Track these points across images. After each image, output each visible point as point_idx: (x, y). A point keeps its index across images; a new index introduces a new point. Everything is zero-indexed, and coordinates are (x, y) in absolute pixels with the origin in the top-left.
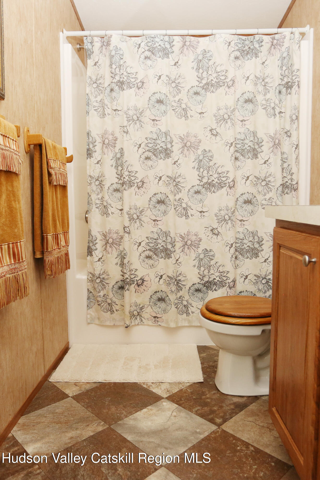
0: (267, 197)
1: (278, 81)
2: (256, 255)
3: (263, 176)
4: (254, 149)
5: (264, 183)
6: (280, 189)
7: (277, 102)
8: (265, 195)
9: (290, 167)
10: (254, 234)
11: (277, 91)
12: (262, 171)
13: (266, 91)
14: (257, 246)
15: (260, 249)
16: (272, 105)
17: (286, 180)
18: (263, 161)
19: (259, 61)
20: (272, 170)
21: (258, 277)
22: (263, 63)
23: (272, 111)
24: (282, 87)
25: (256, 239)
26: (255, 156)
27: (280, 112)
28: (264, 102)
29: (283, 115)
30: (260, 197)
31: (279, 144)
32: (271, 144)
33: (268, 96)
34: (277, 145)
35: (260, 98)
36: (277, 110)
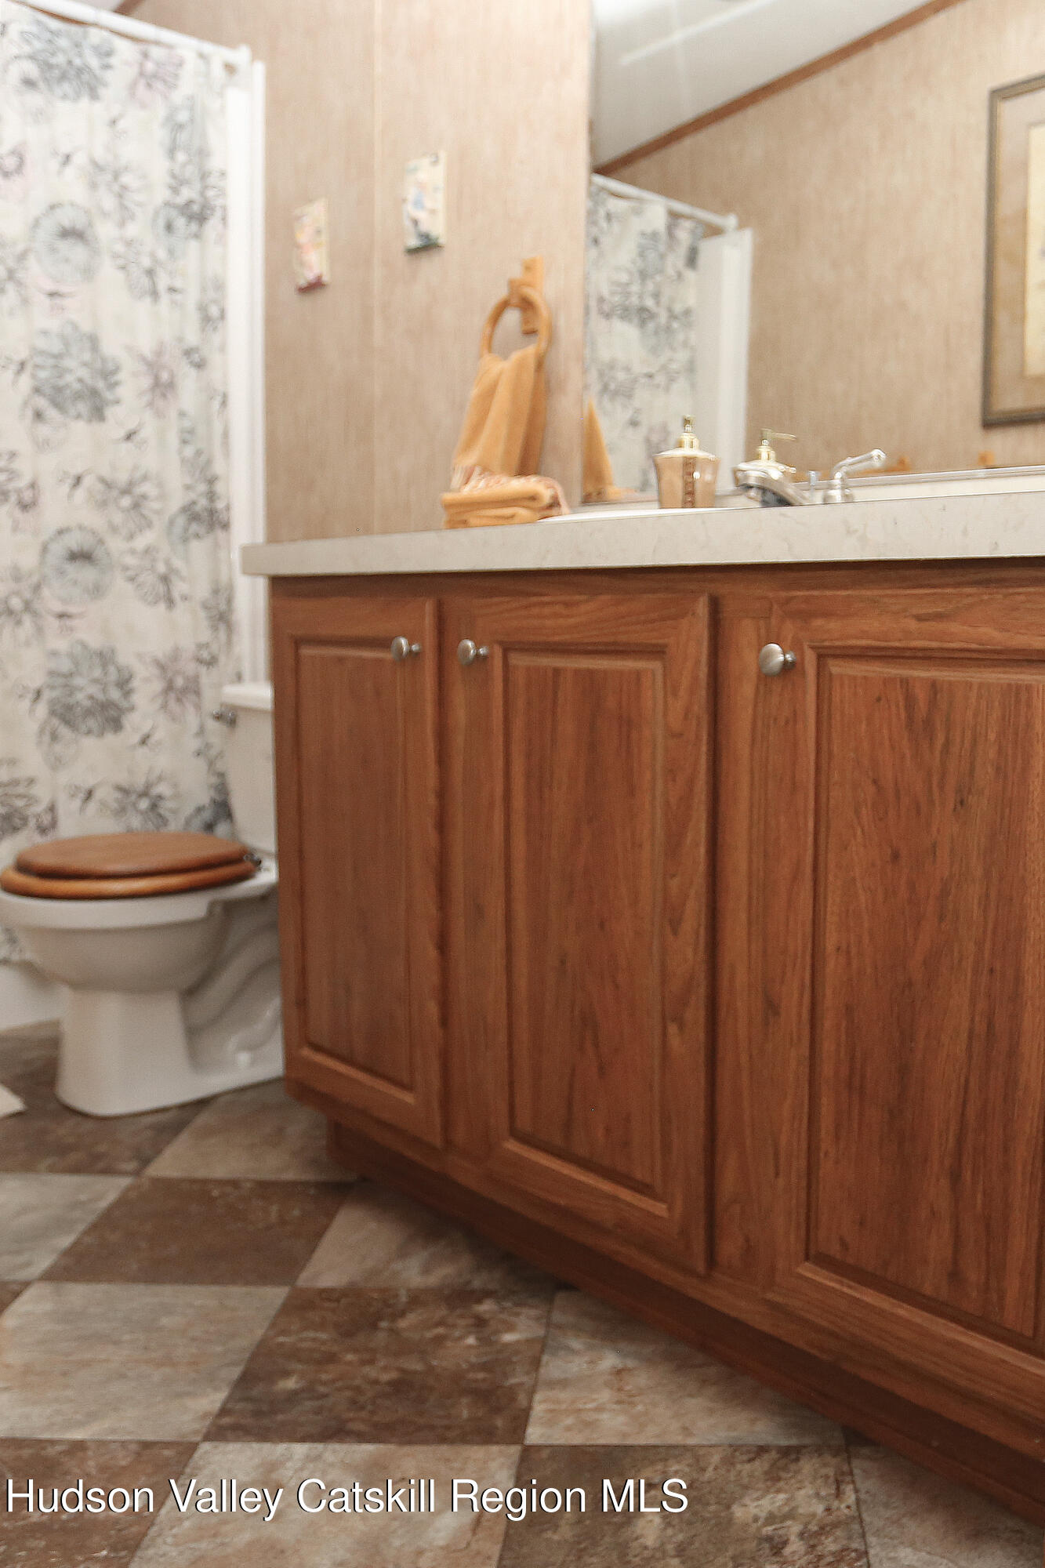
0: (142, 542)
1: (162, 194)
2: (116, 724)
3: (122, 478)
4: (94, 393)
5: (126, 501)
6: (181, 521)
7: (162, 254)
8: (131, 537)
9: (203, 458)
10: (105, 658)
11: (161, 223)
12: (122, 463)
13: (125, 216)
14: (115, 694)
15: (124, 704)
16: (146, 262)
17: (192, 496)
18: (122, 433)
19: (99, 111)
20: (150, 461)
21: (124, 791)
22: (114, 122)
23: (145, 281)
24: (174, 213)
25: (113, 675)
26: (98, 413)
27: (172, 290)
28: (119, 248)
29: (178, 297)
30: (116, 545)
31: (171, 385)
32: (146, 382)
33: (132, 230)
34: (162, 387)
35: (105, 231)
36: (163, 282)
